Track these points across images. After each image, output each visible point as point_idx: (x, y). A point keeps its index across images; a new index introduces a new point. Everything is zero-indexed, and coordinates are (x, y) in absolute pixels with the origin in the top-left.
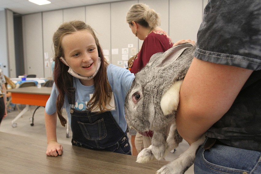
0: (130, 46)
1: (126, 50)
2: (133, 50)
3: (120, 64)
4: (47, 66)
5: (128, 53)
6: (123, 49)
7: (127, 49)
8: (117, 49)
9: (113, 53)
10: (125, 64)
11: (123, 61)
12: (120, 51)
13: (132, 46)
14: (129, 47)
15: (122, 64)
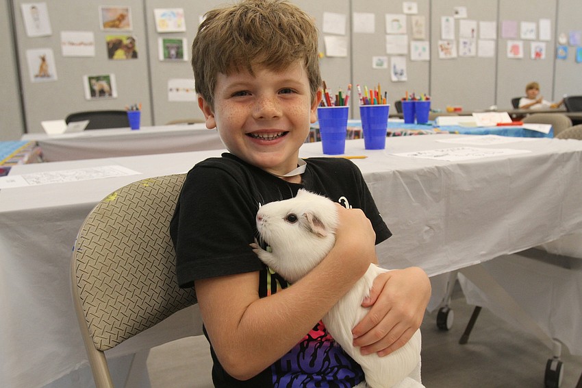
0: (410, 9)
1: (397, 21)
2: (417, 23)
3: (379, 67)
4: (43, 73)
5: (404, 30)
6: (389, 18)
7: (403, 19)
8: (371, 17)
9: (356, 29)
10: (395, 67)
11: (389, 56)
12: (381, 24)
13: (414, 10)
14: (406, 11)
15: (385, 66)
